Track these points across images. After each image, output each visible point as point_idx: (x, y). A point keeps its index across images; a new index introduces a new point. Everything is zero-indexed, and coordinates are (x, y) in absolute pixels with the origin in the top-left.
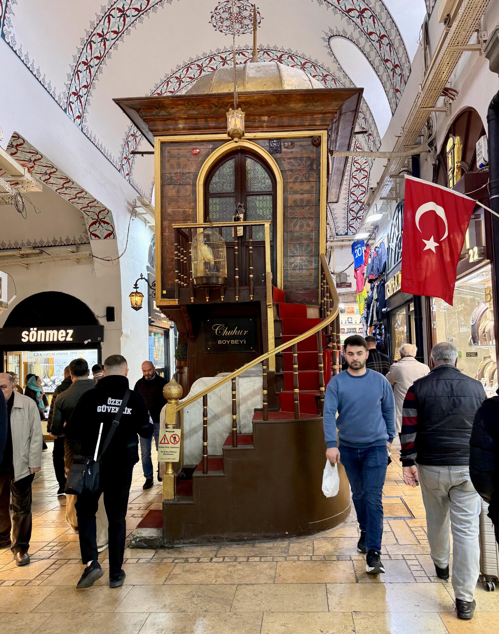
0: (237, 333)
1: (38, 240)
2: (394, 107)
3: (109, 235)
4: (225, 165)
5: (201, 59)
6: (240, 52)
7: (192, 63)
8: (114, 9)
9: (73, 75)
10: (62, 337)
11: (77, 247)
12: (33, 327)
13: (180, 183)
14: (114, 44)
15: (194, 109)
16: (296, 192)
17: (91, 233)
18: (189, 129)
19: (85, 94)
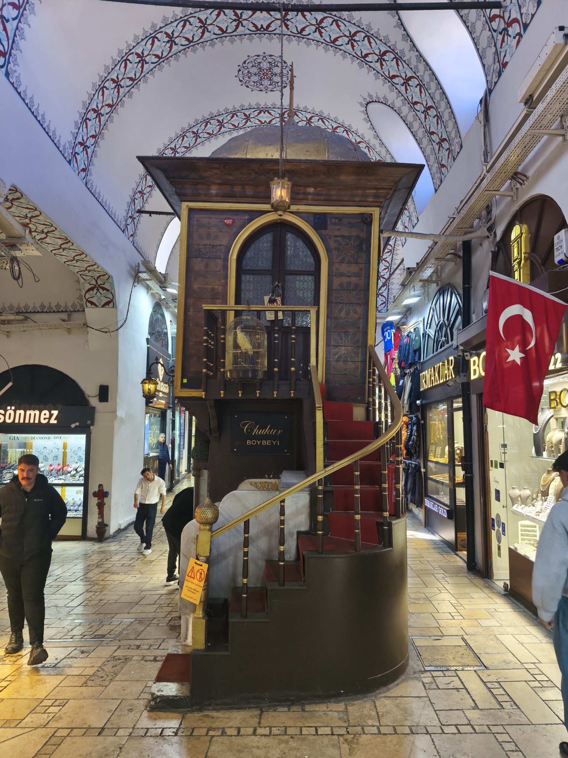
0: (269, 432)
1: (22, 305)
2: (438, 182)
3: (108, 303)
4: (261, 239)
5: (223, 114)
6: (266, 111)
7: (212, 117)
8: (132, 53)
9: (81, 123)
10: (45, 419)
11: (68, 315)
12: (11, 406)
13: (209, 256)
14: (129, 91)
15: (230, 174)
16: (341, 275)
17: (87, 300)
18: (223, 196)
19: (92, 145)
